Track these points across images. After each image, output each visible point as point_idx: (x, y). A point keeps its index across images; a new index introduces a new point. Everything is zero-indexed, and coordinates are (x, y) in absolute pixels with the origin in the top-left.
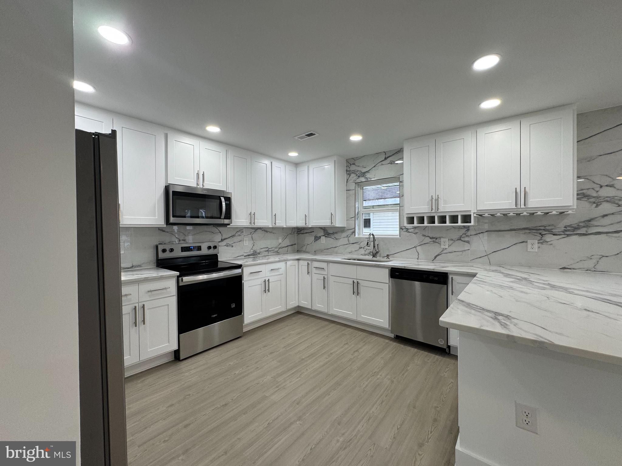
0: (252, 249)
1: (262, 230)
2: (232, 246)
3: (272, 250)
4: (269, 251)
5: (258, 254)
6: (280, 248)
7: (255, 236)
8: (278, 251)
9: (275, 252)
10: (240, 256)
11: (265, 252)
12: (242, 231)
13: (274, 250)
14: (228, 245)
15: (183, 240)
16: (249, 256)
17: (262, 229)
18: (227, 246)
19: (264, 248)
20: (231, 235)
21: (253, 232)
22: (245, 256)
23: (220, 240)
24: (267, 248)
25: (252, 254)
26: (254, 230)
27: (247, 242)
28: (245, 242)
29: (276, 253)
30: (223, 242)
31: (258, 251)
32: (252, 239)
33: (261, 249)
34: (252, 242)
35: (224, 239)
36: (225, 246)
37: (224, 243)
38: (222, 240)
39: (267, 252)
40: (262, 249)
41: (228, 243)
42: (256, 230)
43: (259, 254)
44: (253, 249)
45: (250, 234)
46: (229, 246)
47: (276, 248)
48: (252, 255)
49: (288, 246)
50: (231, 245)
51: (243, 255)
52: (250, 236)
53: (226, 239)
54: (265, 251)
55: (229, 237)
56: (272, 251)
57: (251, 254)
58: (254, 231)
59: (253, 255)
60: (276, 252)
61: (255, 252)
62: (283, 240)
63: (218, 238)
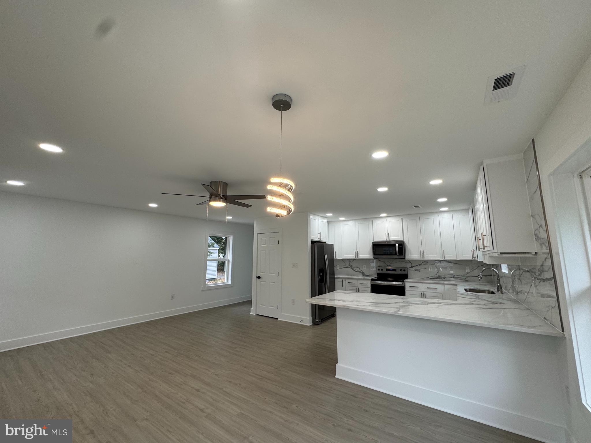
10: (426, 278)
12: (427, 262)
15: (389, 265)
19: (449, 275)
20: (419, 264)
23: (411, 267)
24: (453, 275)
26: (438, 262)
28: (429, 269)
30: (412, 268)
35: (413, 266)
37: (414, 268)
38: (412, 266)
39: (452, 278)
40: (447, 275)
42: (440, 261)
44: (438, 274)
46: (417, 271)
48: (437, 279)
52: (434, 265)
53: (415, 266)
54: (450, 277)
55: (417, 266)
57: (436, 277)
60: (463, 280)
61: (440, 277)
62: (472, 270)
63: (409, 265)
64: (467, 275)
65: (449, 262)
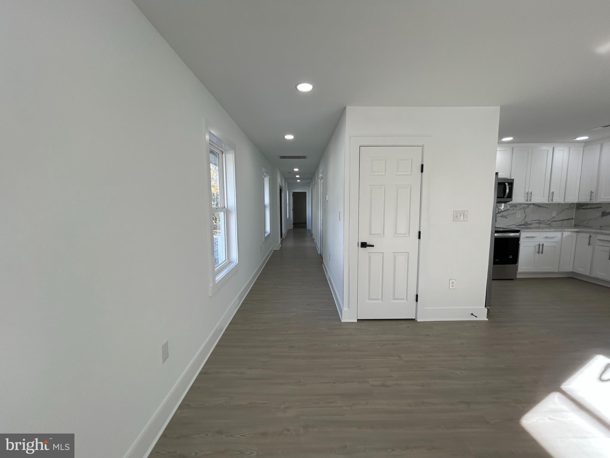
4: (541, 223)
5: (529, 225)
7: (528, 210)
8: (551, 224)
9: (548, 224)
10: (512, 225)
12: (516, 206)
16: (520, 225)
17: (535, 205)
18: (502, 217)
19: (535, 220)
21: (526, 207)
22: (516, 226)
27: (519, 215)
29: (548, 226)
30: (499, 214)
31: (529, 222)
32: (525, 212)
34: (524, 215)
40: (533, 220)
41: (503, 215)
42: (530, 205)
43: (531, 225)
45: (522, 208)
49: (563, 220)
50: (505, 216)
53: (502, 212)
64: (553, 220)
65: (538, 206)
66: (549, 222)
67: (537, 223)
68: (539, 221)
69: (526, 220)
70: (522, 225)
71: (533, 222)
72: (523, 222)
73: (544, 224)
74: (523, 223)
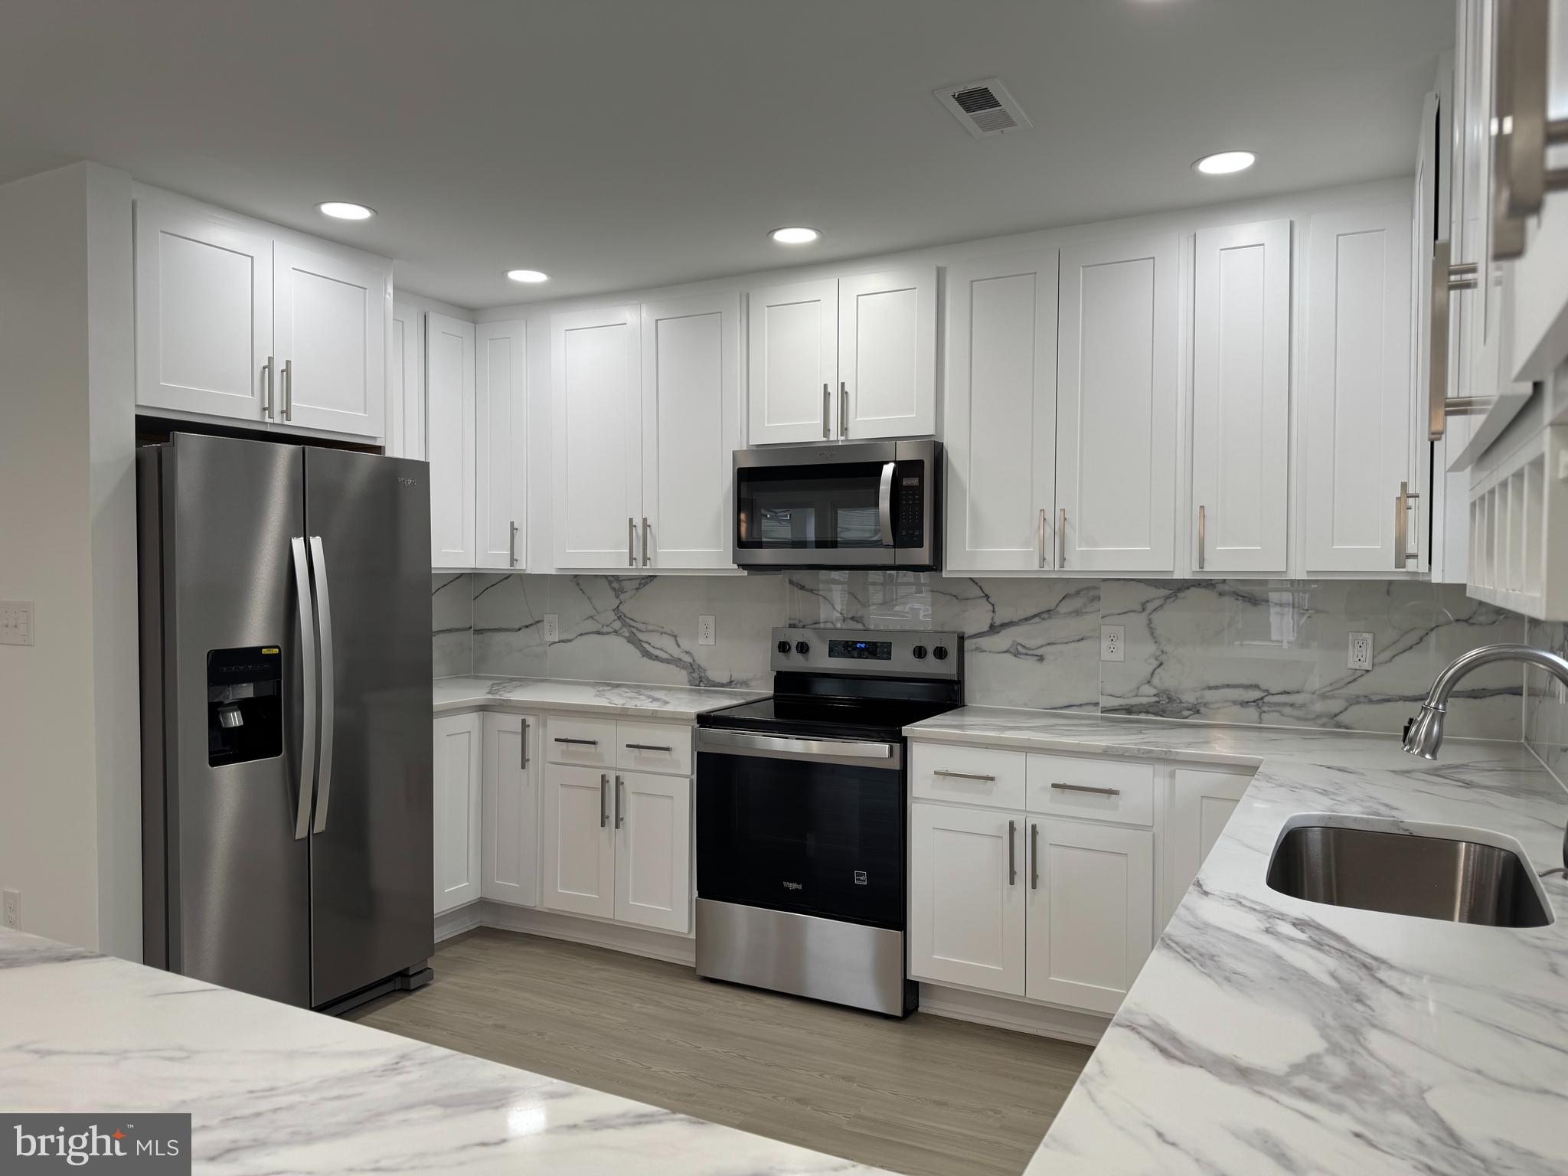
0: (1149, 682)
1: (1221, 594)
2: (1041, 658)
3: (1292, 705)
4: (1270, 704)
5: (1186, 713)
6: (1355, 701)
7: (1173, 617)
8: (1344, 718)
9: (1319, 716)
10: (1081, 705)
11: (1236, 709)
12: (1092, 593)
13: (1302, 706)
14: (1020, 648)
15: (852, 618)
16: (1129, 710)
17: (1220, 587)
18: (1015, 656)
19: (1228, 686)
20: (1035, 611)
21: (1157, 603)
22: (1105, 710)
23: (986, 628)
24: (1257, 687)
25: (1150, 705)
26: (1166, 592)
27: (1120, 645)
28: (1105, 644)
29: (1324, 725)
30: (995, 638)
31: (1190, 698)
32: (1152, 634)
33: (1210, 688)
34: (1151, 648)
35: (1004, 625)
36: (1006, 652)
37: (1003, 640)
38: (992, 626)
39: (1252, 712)
40: (1216, 688)
41: (1019, 644)
42: (1179, 590)
43: (1198, 712)
44: (1156, 681)
45: (1139, 608)
46: (1027, 654)
47: (1324, 696)
48: (1147, 712)
50: (1031, 652)
51: (1097, 704)
52: (1142, 618)
53: (1011, 624)
54: (1235, 703)
55: (1026, 619)
56: (1288, 710)
57: (1141, 704)
58: (1167, 598)
59: (1156, 714)
60: (1320, 722)
61: (1170, 699)
62: (1387, 654)
63: (975, 619)
64: (1354, 690)
65: (1237, 595)
66: (1334, 706)
67: (1244, 704)
68: (1257, 694)
69: (1167, 679)
70: (1140, 712)
71: (1209, 695)
72: (1147, 690)
73: (1296, 713)
74: (1147, 695)
